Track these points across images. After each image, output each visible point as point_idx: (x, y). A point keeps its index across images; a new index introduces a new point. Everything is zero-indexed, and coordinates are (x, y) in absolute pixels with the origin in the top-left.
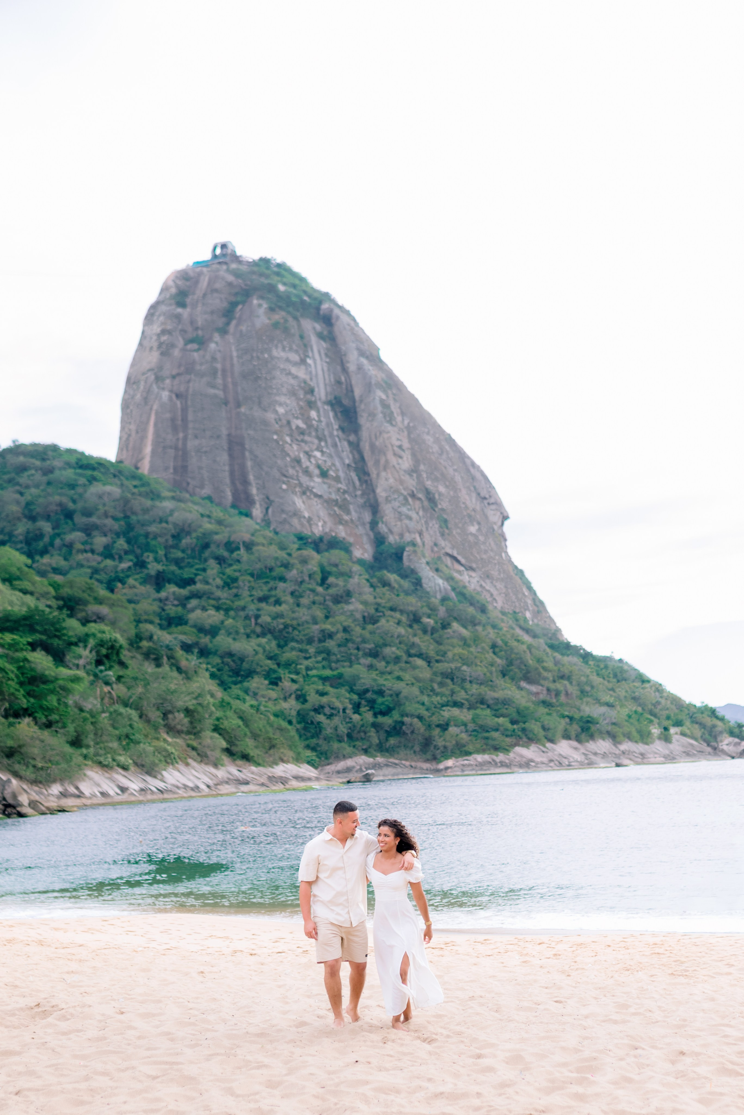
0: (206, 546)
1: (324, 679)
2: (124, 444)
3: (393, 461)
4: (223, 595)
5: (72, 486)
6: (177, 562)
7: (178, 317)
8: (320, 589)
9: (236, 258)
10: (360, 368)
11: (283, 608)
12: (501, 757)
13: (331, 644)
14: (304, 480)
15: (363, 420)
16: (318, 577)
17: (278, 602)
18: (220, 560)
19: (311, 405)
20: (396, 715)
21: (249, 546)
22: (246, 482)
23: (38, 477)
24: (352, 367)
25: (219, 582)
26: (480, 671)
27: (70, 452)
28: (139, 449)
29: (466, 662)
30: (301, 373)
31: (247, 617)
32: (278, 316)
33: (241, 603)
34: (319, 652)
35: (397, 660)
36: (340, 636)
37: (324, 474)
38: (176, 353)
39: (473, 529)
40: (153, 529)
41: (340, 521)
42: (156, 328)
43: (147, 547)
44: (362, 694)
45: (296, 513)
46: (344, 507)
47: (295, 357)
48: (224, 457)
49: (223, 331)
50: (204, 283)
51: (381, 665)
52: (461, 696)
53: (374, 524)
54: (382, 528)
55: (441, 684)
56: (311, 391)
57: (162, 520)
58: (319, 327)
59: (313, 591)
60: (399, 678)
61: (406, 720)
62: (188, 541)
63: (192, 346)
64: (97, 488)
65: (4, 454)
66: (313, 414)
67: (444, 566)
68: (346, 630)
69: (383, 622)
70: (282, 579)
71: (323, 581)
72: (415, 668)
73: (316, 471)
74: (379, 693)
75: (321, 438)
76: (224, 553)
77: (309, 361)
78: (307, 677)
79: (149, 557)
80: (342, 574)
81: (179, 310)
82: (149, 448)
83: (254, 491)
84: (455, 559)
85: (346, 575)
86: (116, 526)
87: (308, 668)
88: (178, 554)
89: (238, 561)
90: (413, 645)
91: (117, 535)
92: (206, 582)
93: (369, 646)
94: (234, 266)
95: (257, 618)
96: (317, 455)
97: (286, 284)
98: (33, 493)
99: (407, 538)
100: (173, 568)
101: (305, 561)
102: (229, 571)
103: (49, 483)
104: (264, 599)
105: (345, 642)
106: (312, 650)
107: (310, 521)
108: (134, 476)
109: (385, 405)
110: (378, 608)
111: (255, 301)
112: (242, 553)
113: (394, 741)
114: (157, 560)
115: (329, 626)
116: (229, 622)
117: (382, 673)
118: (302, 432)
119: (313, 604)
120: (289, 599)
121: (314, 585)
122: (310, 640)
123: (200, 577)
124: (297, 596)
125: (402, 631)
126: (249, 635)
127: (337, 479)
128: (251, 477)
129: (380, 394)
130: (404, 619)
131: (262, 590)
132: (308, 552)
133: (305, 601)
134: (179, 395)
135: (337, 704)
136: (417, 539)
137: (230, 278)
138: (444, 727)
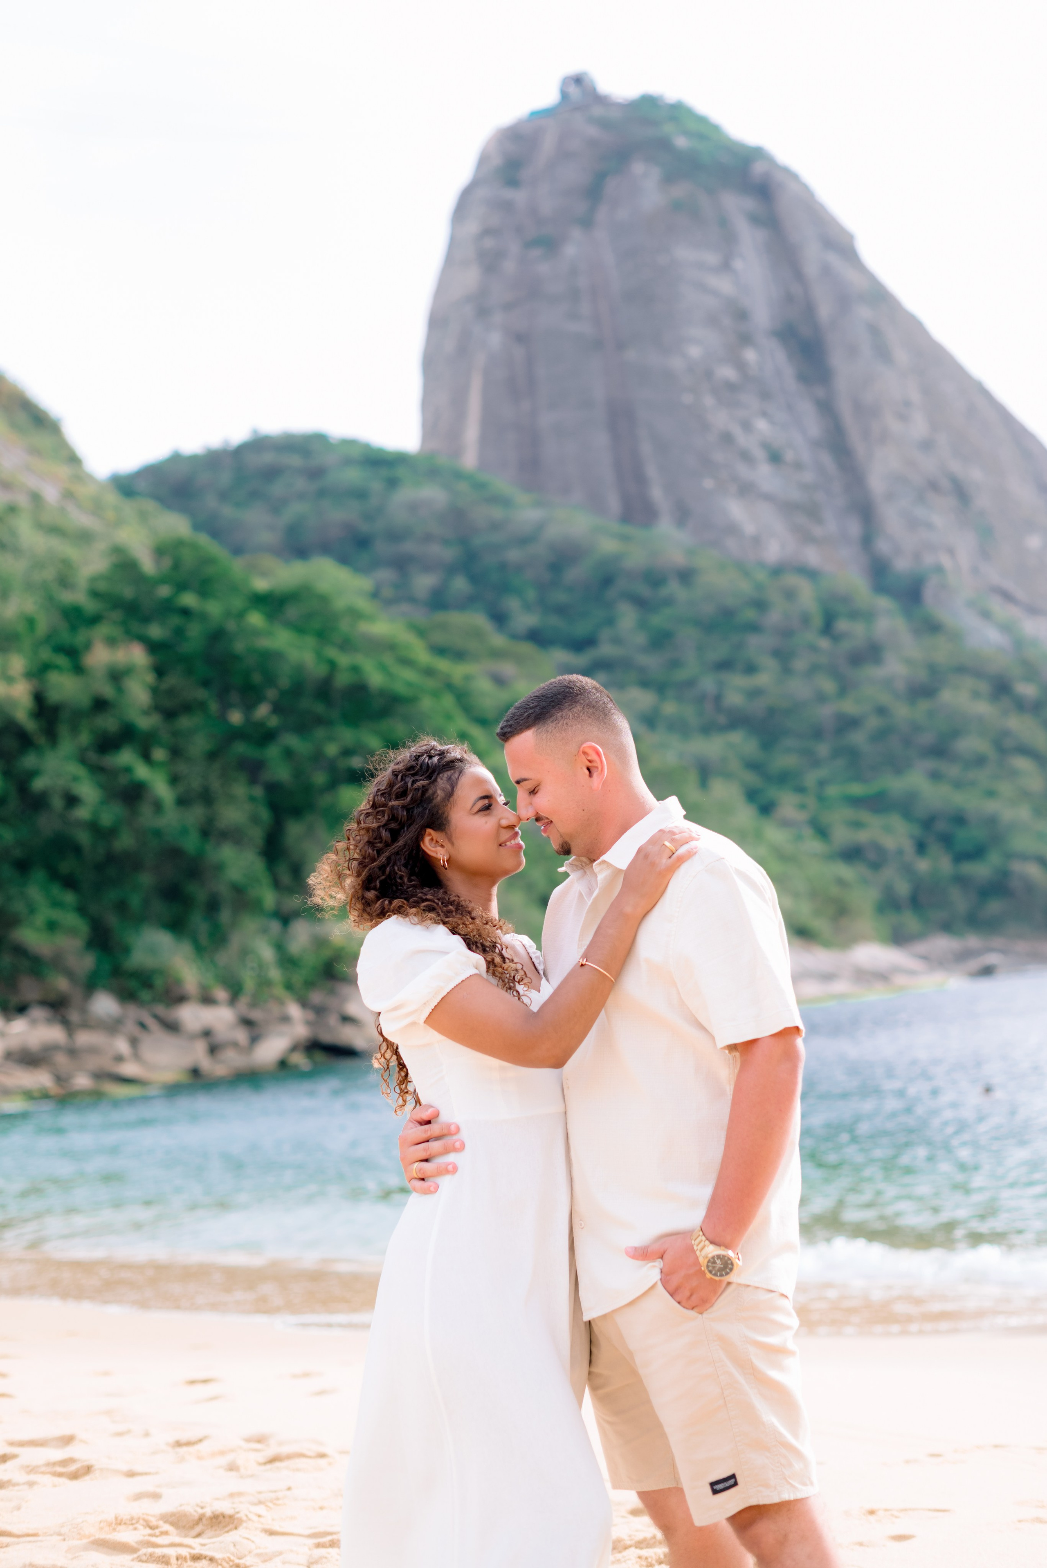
0: (607, 581)
1: (856, 802)
2: (430, 428)
3: (895, 426)
4: (652, 662)
5: (361, 494)
6: (561, 610)
7: (507, 207)
8: (824, 643)
9: (601, 100)
10: (826, 271)
11: (763, 679)
13: (858, 738)
14: (742, 469)
15: (837, 360)
16: (818, 621)
17: (751, 669)
18: (640, 603)
19: (746, 339)
20: (994, 859)
21: (686, 576)
22: (641, 480)
23: (301, 484)
24: (811, 269)
25: (641, 639)
27: (347, 443)
28: (454, 435)
30: (724, 285)
31: (701, 699)
32: (680, 190)
33: (681, 675)
34: (836, 753)
35: (980, 761)
36: (873, 722)
37: (775, 458)
38: (509, 266)
39: (1034, 542)
40: (514, 555)
41: (807, 538)
42: (472, 227)
43: (504, 588)
44: (928, 823)
45: (732, 529)
46: (813, 512)
47: (712, 258)
48: (601, 439)
49: (587, 223)
50: (548, 146)
51: (953, 771)
53: (867, 541)
54: (883, 546)
56: (742, 315)
57: (524, 541)
58: (749, 203)
59: (813, 649)
60: (991, 794)
61: (1017, 867)
62: (574, 574)
63: (536, 252)
64: (406, 494)
65: (240, 453)
66: (750, 355)
67: (997, 606)
68: (882, 711)
69: (947, 696)
70: (754, 628)
71: (828, 628)
72: (1013, 773)
73: (759, 454)
74: (960, 819)
75: (765, 395)
76: (643, 590)
77: (738, 264)
78: (821, 799)
79: (513, 604)
80: (855, 615)
81: (509, 194)
82: (472, 433)
83: (657, 494)
84: (1007, 597)
85: (867, 616)
86: (449, 554)
87: (822, 783)
88: (560, 597)
89: (669, 602)
90: (1006, 733)
91: (451, 570)
92: (617, 641)
93: (927, 738)
94: (597, 111)
95: (718, 699)
96: (762, 425)
97: (687, 133)
98: (295, 509)
99: (929, 560)
100: (554, 621)
101: (790, 595)
102: (657, 620)
103: (322, 493)
104: (724, 666)
105: (881, 735)
106: (823, 749)
107: (756, 541)
108: (458, 475)
109: (874, 331)
110: (933, 669)
111: (638, 168)
112: (674, 588)
113: (994, 907)
114: (527, 607)
115: (849, 707)
116: (670, 708)
117: (958, 785)
118: (731, 387)
119: (814, 669)
120: (769, 663)
121: (811, 636)
122: (818, 733)
123: (605, 634)
124: (783, 656)
125: (983, 708)
126: (708, 729)
127: (798, 466)
128: (651, 471)
129: (864, 313)
130: (984, 687)
131: (719, 650)
132: (792, 580)
133: (800, 664)
134: (521, 338)
135: (889, 843)
136: (945, 561)
137: (593, 132)
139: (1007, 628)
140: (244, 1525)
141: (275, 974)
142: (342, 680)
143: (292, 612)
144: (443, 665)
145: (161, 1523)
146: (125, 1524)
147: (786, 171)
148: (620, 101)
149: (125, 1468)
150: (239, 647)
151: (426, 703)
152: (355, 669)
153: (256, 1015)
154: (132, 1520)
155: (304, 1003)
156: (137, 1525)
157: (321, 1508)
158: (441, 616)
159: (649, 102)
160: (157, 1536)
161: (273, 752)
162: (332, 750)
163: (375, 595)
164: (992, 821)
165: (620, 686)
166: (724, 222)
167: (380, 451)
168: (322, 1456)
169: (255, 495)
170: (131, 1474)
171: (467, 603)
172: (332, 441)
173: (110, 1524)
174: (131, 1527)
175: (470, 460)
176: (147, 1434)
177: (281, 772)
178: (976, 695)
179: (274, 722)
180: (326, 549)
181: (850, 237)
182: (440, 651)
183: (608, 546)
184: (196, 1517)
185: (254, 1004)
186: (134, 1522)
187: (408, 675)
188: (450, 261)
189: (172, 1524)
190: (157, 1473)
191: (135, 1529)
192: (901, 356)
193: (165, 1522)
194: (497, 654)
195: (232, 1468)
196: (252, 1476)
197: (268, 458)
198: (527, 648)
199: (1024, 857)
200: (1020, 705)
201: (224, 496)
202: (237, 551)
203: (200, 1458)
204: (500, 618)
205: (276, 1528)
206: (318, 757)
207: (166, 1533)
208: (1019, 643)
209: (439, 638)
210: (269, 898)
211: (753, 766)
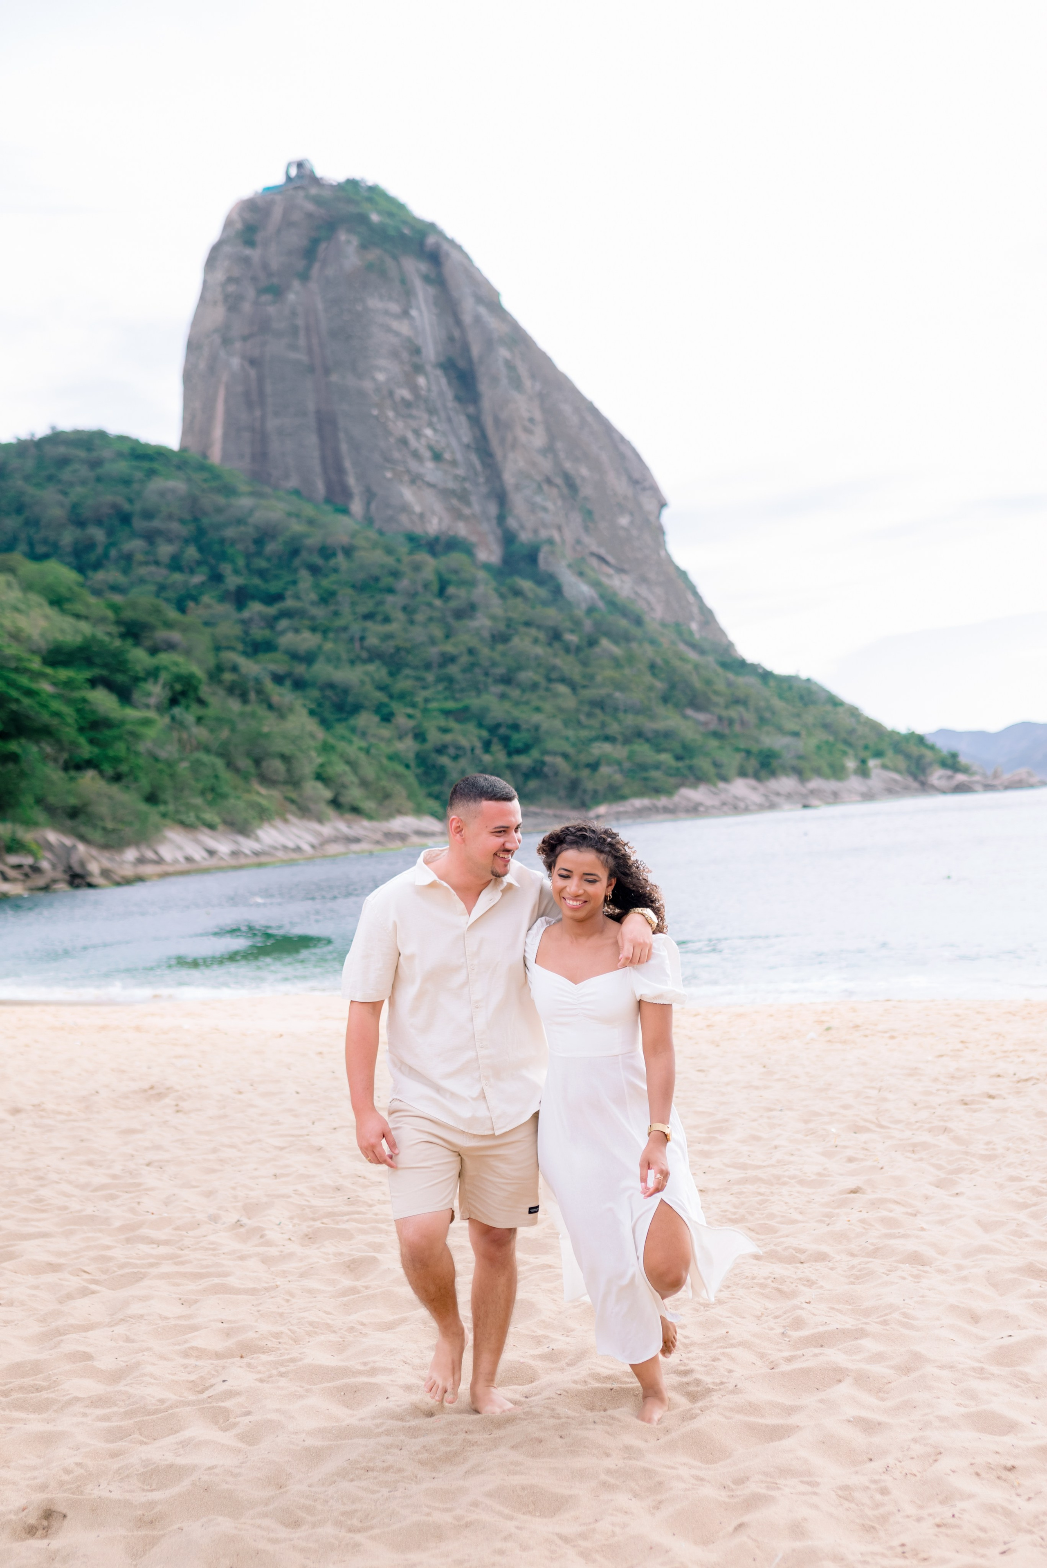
0: (295, 552)
1: (447, 713)
2: (189, 426)
3: (523, 437)
4: (319, 612)
5: (127, 482)
6: (262, 574)
7: (246, 261)
8: (438, 602)
9: (316, 181)
10: (478, 319)
11: (393, 627)
12: (663, 801)
13: (453, 670)
14: (413, 465)
15: (484, 386)
16: (435, 587)
17: (387, 620)
18: (314, 570)
19: (418, 369)
20: (535, 753)
21: (348, 551)
22: (341, 470)
23: (84, 471)
24: (467, 319)
25: (313, 596)
26: (636, 697)
27: (122, 439)
28: (205, 432)
29: (619, 686)
30: (404, 328)
31: (350, 640)
32: (373, 254)
33: (339, 623)
34: (439, 680)
35: (535, 686)
36: (465, 659)
37: (437, 457)
38: (247, 307)
39: (624, 521)
40: (230, 533)
41: (458, 515)
42: (220, 276)
43: (223, 556)
44: (493, 729)
45: (405, 508)
46: (464, 497)
47: (395, 308)
48: (312, 440)
49: (304, 277)
50: (277, 214)
51: (515, 693)
52: (614, 728)
53: (501, 519)
54: (512, 523)
56: (416, 350)
57: (240, 521)
58: (424, 267)
59: (430, 605)
60: (538, 709)
61: (548, 759)
62: (272, 547)
63: (266, 298)
64: (157, 484)
65: (40, 445)
66: (421, 381)
67: (592, 568)
68: (471, 651)
69: (516, 641)
70: (391, 590)
71: (441, 592)
72: (556, 695)
73: (427, 454)
74: (515, 727)
75: (432, 411)
76: (318, 561)
77: (414, 313)
78: (425, 711)
79: (226, 569)
80: (463, 583)
81: (248, 251)
82: (218, 432)
83: (352, 479)
84: (601, 560)
86: (184, 531)
87: (427, 700)
88: (263, 564)
89: (335, 570)
90: (554, 668)
91: (186, 542)
92: (297, 597)
93: (500, 671)
94: (314, 191)
95: (362, 640)
96: (428, 433)
97: (380, 212)
98: (78, 492)
99: (543, 534)
100: (256, 581)
101: (416, 567)
102: (325, 583)
103: (99, 479)
104: (369, 616)
105: (471, 667)
106: (430, 677)
107: (422, 517)
108: (202, 467)
109: (510, 367)
110: (509, 623)
111: (342, 236)
112: (340, 559)
113: (533, 784)
114: (236, 572)
115: (450, 648)
116: (330, 646)
117: (517, 703)
118: (408, 404)
119: (429, 620)
120: (401, 616)
121: (429, 597)
122: (428, 666)
123: (290, 592)
124: (409, 611)
125: (540, 650)
126: (354, 661)
127: (454, 463)
128: (348, 464)
129: (503, 353)
130: (542, 636)
131: (366, 605)
132: (422, 555)
133: (420, 617)
134: (254, 362)
135: (464, 742)
136: (555, 535)
137: (310, 207)
138: (594, 766)
147: (452, 242)
148: (331, 183)
159: (353, 184)
164: (536, 729)
166: (404, 281)
167: (147, 446)
169: (50, 478)
171: (193, 567)
172: (111, 436)
175: (215, 455)
178: (536, 641)
181: (497, 294)
183: (295, 527)
188: (204, 301)
192: (529, 383)
197: (62, 449)
199: (553, 753)
200: (567, 649)
201: (27, 478)
204: (216, 578)
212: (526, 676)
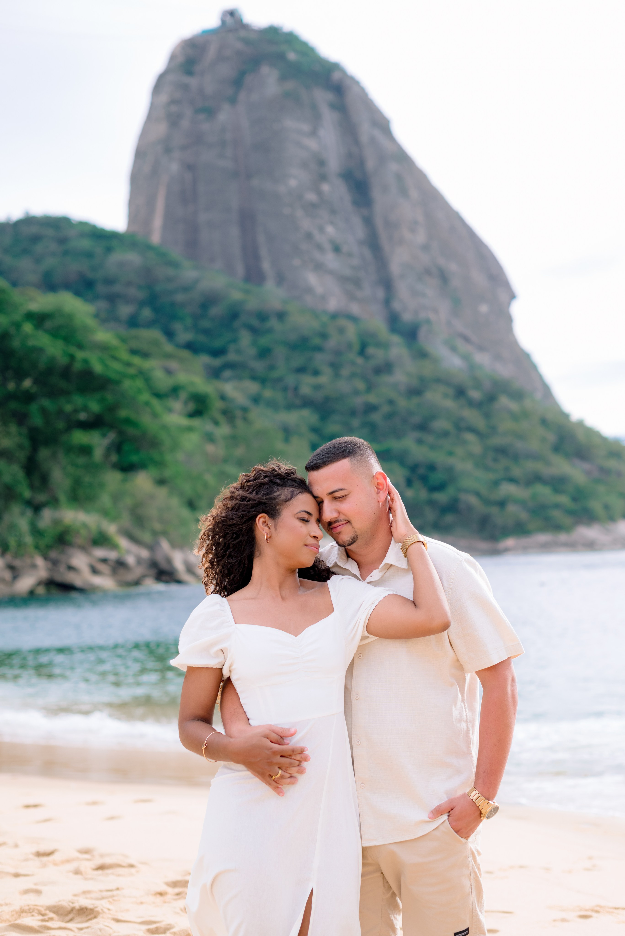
0: (236, 315)
2: (134, 216)
3: (407, 235)
4: (259, 366)
5: (89, 255)
6: (206, 332)
7: (185, 87)
8: (360, 361)
9: (245, 27)
10: (373, 140)
11: (323, 379)
12: (563, 537)
13: (376, 417)
14: (317, 255)
15: (376, 194)
16: (357, 347)
17: (316, 373)
18: (254, 330)
19: (323, 178)
20: (450, 491)
21: (281, 316)
22: (257, 257)
23: (53, 246)
24: (364, 138)
25: (252, 351)
26: (534, 445)
27: (83, 224)
28: (147, 222)
29: (520, 436)
30: (312, 144)
31: (286, 389)
32: (290, 85)
33: (276, 374)
34: (364, 425)
35: (446, 434)
36: (386, 409)
37: (337, 249)
38: (185, 123)
39: (484, 308)
40: (180, 297)
41: (352, 297)
42: (164, 98)
43: (173, 317)
44: (414, 468)
45: (309, 290)
46: (357, 282)
47: (306, 127)
48: (235, 232)
49: (233, 101)
50: (212, 52)
51: (430, 439)
52: (517, 472)
53: (387, 302)
54: (396, 306)
55: (495, 460)
56: (322, 163)
57: (186, 289)
58: (330, 96)
59: (353, 363)
60: (451, 454)
61: (462, 496)
62: (215, 311)
63: (202, 116)
64: (117, 257)
65: (17, 226)
66: (325, 187)
67: (460, 344)
68: (391, 402)
69: (429, 395)
70: (319, 349)
71: (362, 352)
72: (464, 442)
73: (328, 246)
74: (432, 467)
75: (333, 212)
76: (255, 322)
77: (322, 132)
79: (177, 327)
80: (378, 345)
81: (187, 79)
82: (158, 222)
83: (266, 266)
84: (466, 339)
85: (385, 346)
86: (140, 295)
88: (205, 324)
89: (270, 331)
91: (142, 304)
92: (238, 352)
93: (416, 419)
94: (242, 33)
95: (296, 389)
96: (330, 230)
97: (295, 52)
98: (50, 262)
99: (423, 315)
100: (203, 338)
101: (341, 331)
102: (264, 341)
103: (66, 253)
104: (301, 370)
105: (389, 416)
106: (356, 422)
107: (324, 298)
108: (149, 247)
109: (399, 177)
110: (422, 379)
111: (265, 70)
112: (273, 323)
113: (449, 518)
114: (186, 329)
115: (372, 399)
116: (268, 393)
117: (433, 447)
118: (314, 206)
119: (353, 375)
120: (327, 370)
121: (352, 356)
122: (353, 413)
123: (232, 348)
124: (335, 366)
125: (449, 404)
126: (290, 407)
127: (350, 255)
128: (264, 252)
129: (393, 167)
130: (450, 391)
131: (298, 361)
132: (343, 322)
133: (345, 372)
134: (190, 167)
136: (432, 316)
137: (239, 45)
138: (502, 504)
139: (466, 358)
140: (101, 915)
141: (29, 540)
142: (78, 366)
143: (48, 324)
144: (137, 360)
145: (48, 912)
146: (26, 912)
147: (352, 79)
148: (256, 28)
149: (13, 871)
150: (16, 343)
151: (127, 384)
152: (86, 361)
153: (17, 563)
154: (30, 910)
155: (46, 558)
156: (33, 913)
157: (142, 903)
158: (134, 332)
159: (274, 30)
160: (47, 921)
161: (34, 408)
162: (68, 408)
163: (96, 316)
164: (450, 470)
165: (240, 378)
166: (314, 107)
167: (102, 230)
168: (132, 866)
169: (25, 251)
170: (17, 875)
171: (149, 324)
172: (73, 222)
173: (17, 913)
174: (29, 914)
175: (156, 238)
176: (16, 846)
177: (37, 421)
178: (446, 396)
179: (34, 390)
180: (67, 286)
181: (388, 122)
182: (134, 352)
183: (236, 295)
184: (69, 909)
185: (16, 555)
186: (31, 911)
187: (117, 366)
188: (150, 118)
189: (54, 912)
190: (32, 875)
191: (33, 916)
192: (414, 194)
193: (51, 911)
194: (168, 356)
195: (77, 872)
196: (92, 879)
197: (34, 230)
198: (185, 354)
199: (467, 491)
200: (471, 403)
201: (6, 251)
202: (14, 284)
203: (55, 864)
204: (170, 334)
205: (120, 917)
206: (60, 412)
207: (51, 919)
208: (472, 367)
209: (134, 345)
210: (27, 494)
211: (315, 430)
212: (440, 424)
